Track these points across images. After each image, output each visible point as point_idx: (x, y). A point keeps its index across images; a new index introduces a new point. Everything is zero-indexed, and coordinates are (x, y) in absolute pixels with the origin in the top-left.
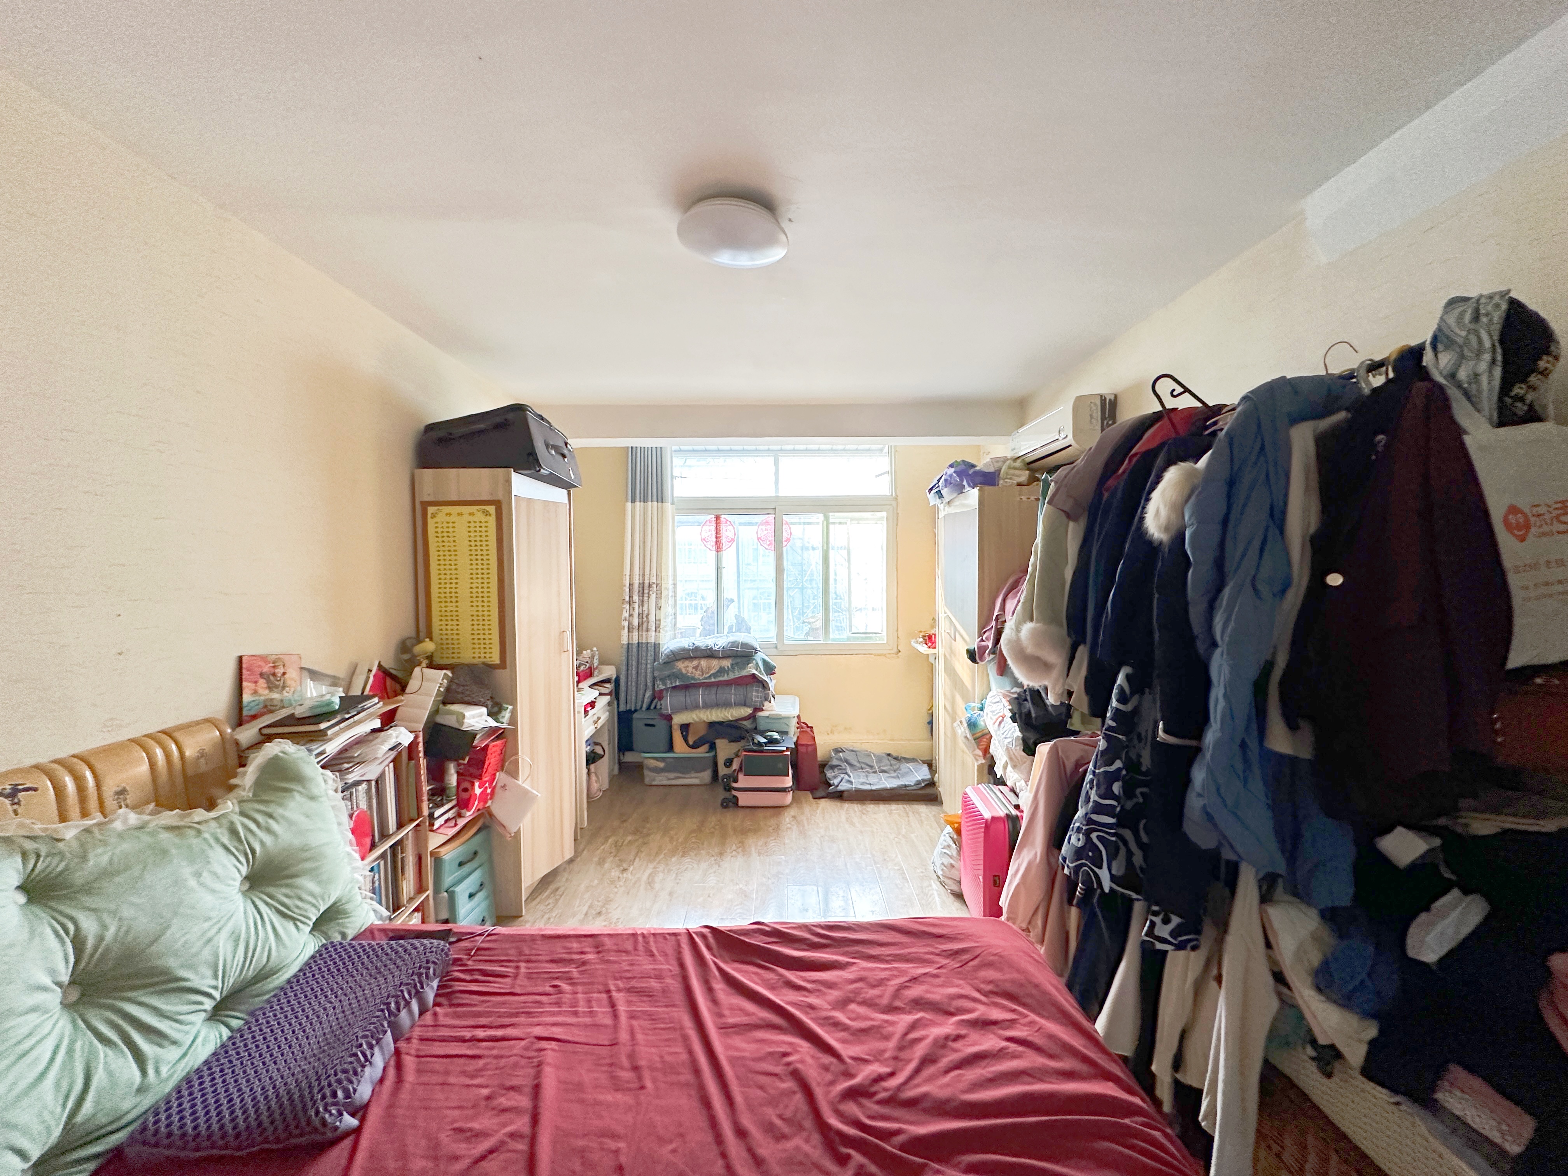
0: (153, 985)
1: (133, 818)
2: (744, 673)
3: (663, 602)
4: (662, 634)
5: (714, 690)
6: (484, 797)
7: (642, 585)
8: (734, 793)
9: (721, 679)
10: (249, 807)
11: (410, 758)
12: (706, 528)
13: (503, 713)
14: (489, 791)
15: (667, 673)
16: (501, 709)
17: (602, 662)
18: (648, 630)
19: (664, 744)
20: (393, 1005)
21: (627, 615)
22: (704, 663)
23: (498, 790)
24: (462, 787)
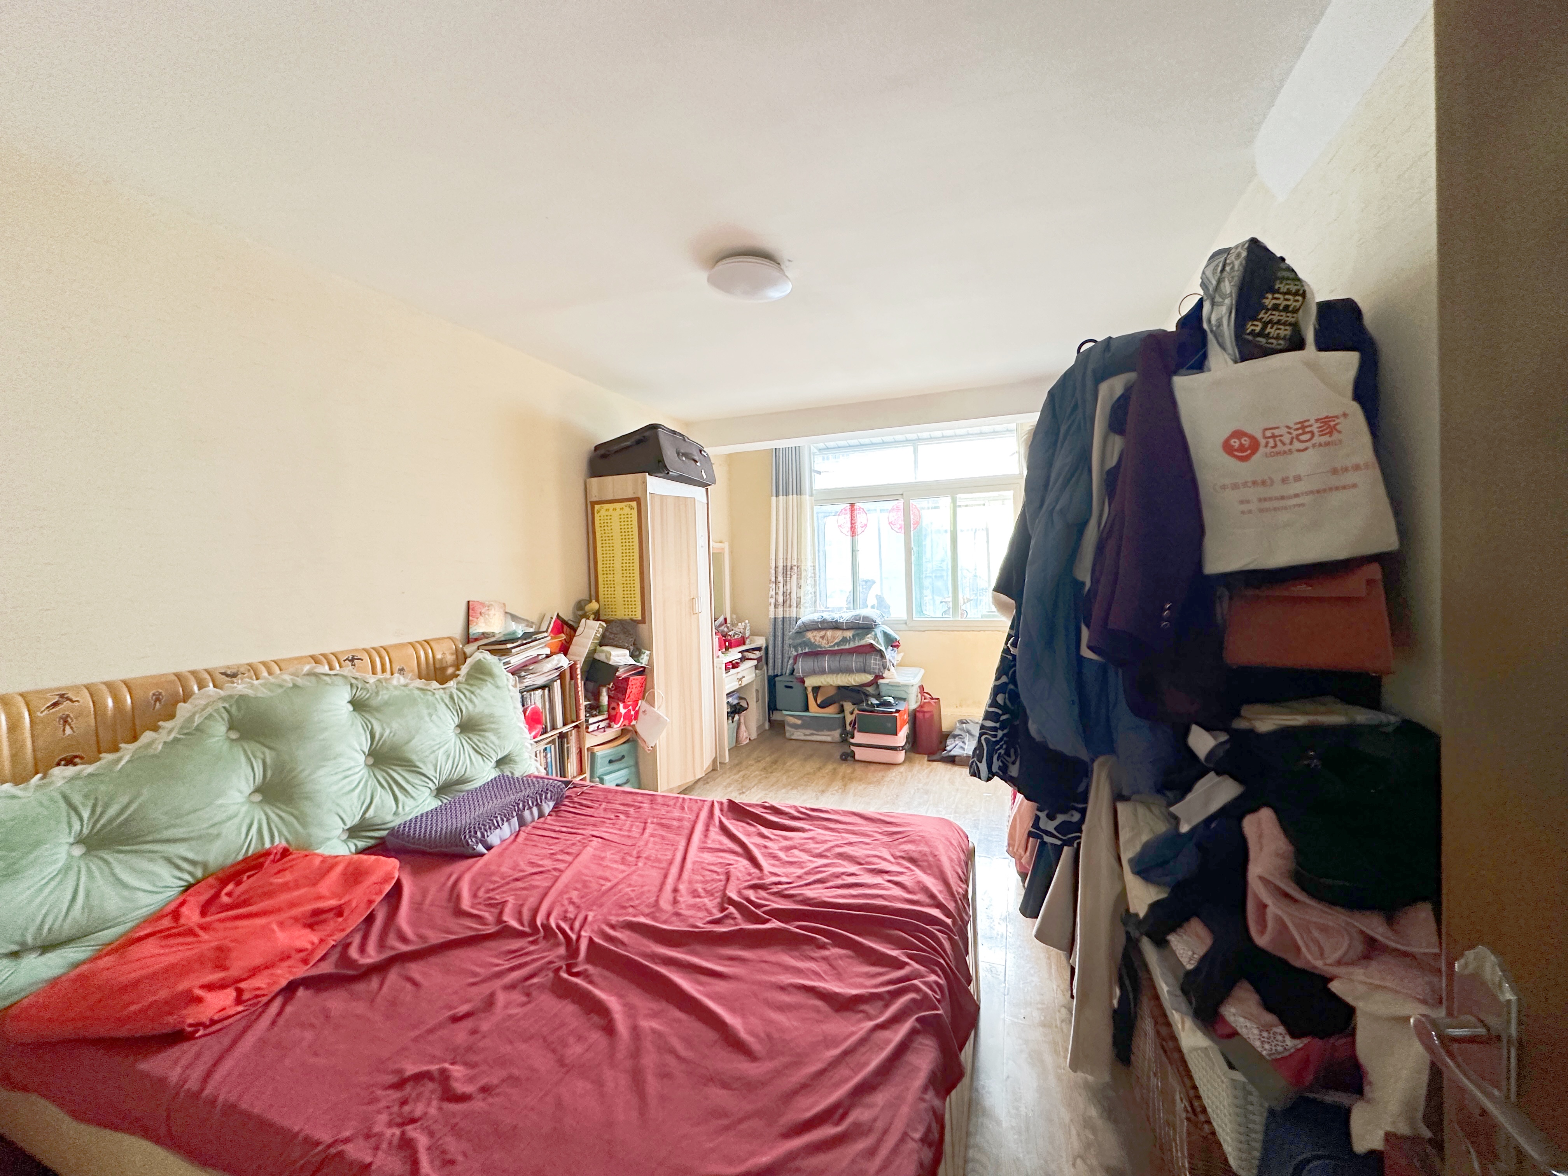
0: (405, 766)
1: (402, 680)
2: (863, 642)
3: (802, 582)
4: (802, 610)
5: (838, 658)
6: (628, 717)
7: (785, 567)
8: (853, 748)
9: (843, 647)
10: (462, 686)
11: (571, 678)
12: (842, 517)
13: (642, 656)
14: (633, 713)
15: (799, 641)
16: (641, 653)
17: (754, 634)
18: (790, 606)
19: (801, 705)
20: (521, 806)
21: (773, 593)
22: (829, 633)
23: (640, 713)
24: (612, 706)
